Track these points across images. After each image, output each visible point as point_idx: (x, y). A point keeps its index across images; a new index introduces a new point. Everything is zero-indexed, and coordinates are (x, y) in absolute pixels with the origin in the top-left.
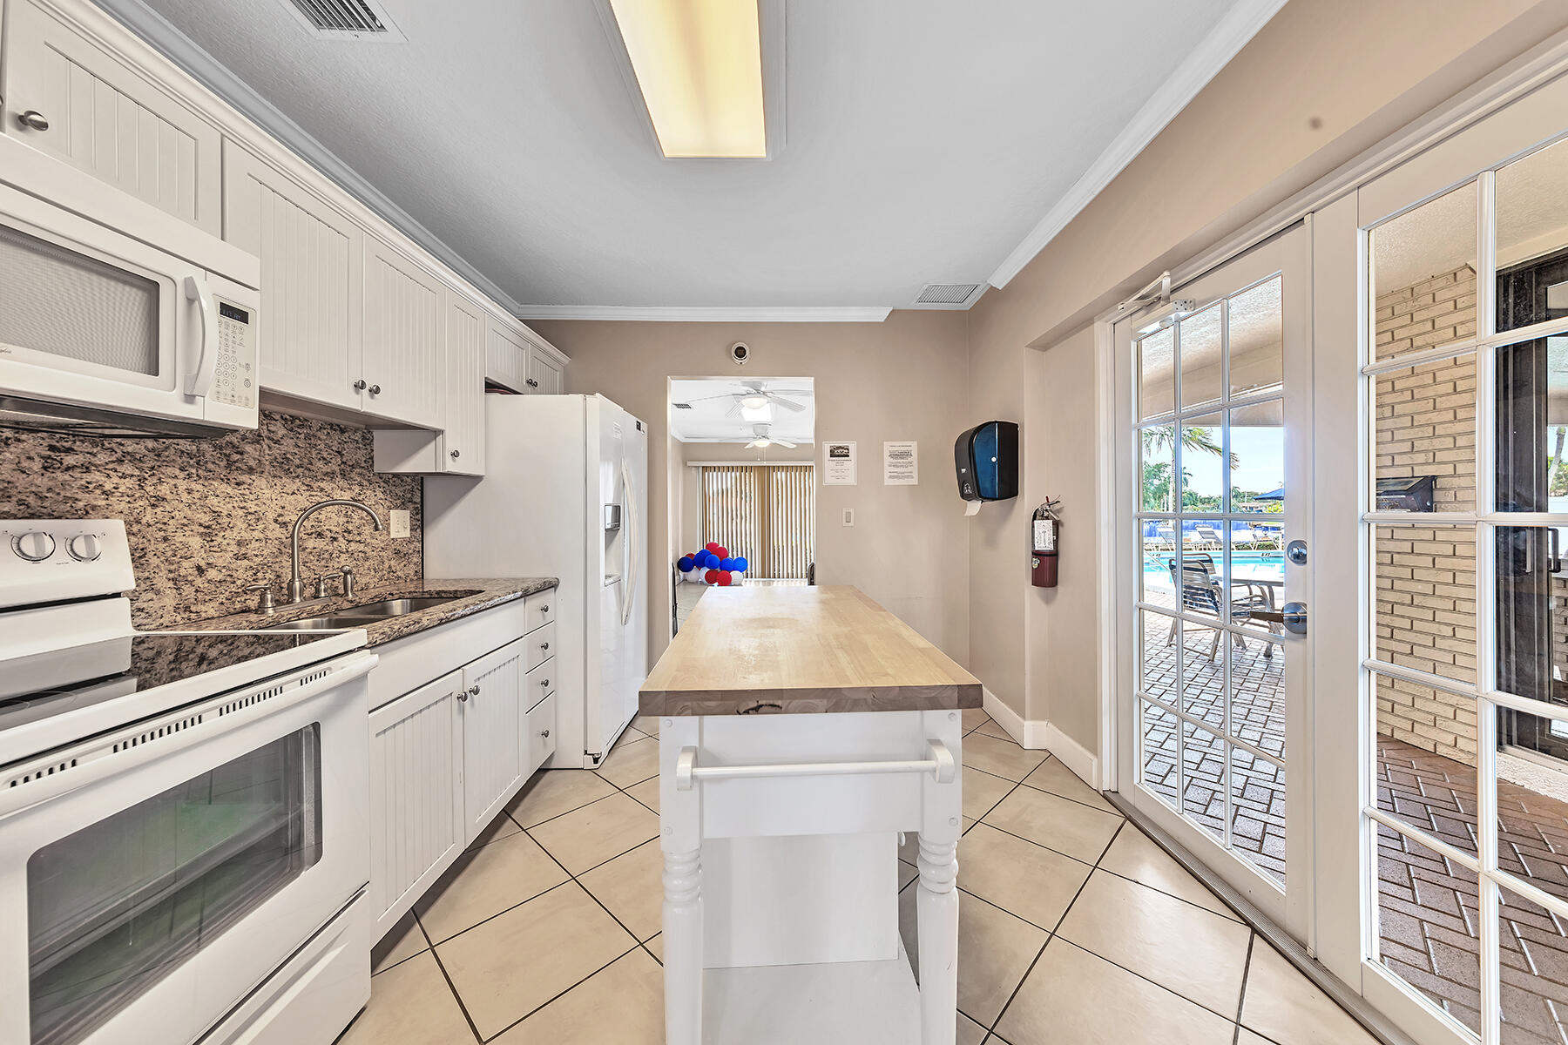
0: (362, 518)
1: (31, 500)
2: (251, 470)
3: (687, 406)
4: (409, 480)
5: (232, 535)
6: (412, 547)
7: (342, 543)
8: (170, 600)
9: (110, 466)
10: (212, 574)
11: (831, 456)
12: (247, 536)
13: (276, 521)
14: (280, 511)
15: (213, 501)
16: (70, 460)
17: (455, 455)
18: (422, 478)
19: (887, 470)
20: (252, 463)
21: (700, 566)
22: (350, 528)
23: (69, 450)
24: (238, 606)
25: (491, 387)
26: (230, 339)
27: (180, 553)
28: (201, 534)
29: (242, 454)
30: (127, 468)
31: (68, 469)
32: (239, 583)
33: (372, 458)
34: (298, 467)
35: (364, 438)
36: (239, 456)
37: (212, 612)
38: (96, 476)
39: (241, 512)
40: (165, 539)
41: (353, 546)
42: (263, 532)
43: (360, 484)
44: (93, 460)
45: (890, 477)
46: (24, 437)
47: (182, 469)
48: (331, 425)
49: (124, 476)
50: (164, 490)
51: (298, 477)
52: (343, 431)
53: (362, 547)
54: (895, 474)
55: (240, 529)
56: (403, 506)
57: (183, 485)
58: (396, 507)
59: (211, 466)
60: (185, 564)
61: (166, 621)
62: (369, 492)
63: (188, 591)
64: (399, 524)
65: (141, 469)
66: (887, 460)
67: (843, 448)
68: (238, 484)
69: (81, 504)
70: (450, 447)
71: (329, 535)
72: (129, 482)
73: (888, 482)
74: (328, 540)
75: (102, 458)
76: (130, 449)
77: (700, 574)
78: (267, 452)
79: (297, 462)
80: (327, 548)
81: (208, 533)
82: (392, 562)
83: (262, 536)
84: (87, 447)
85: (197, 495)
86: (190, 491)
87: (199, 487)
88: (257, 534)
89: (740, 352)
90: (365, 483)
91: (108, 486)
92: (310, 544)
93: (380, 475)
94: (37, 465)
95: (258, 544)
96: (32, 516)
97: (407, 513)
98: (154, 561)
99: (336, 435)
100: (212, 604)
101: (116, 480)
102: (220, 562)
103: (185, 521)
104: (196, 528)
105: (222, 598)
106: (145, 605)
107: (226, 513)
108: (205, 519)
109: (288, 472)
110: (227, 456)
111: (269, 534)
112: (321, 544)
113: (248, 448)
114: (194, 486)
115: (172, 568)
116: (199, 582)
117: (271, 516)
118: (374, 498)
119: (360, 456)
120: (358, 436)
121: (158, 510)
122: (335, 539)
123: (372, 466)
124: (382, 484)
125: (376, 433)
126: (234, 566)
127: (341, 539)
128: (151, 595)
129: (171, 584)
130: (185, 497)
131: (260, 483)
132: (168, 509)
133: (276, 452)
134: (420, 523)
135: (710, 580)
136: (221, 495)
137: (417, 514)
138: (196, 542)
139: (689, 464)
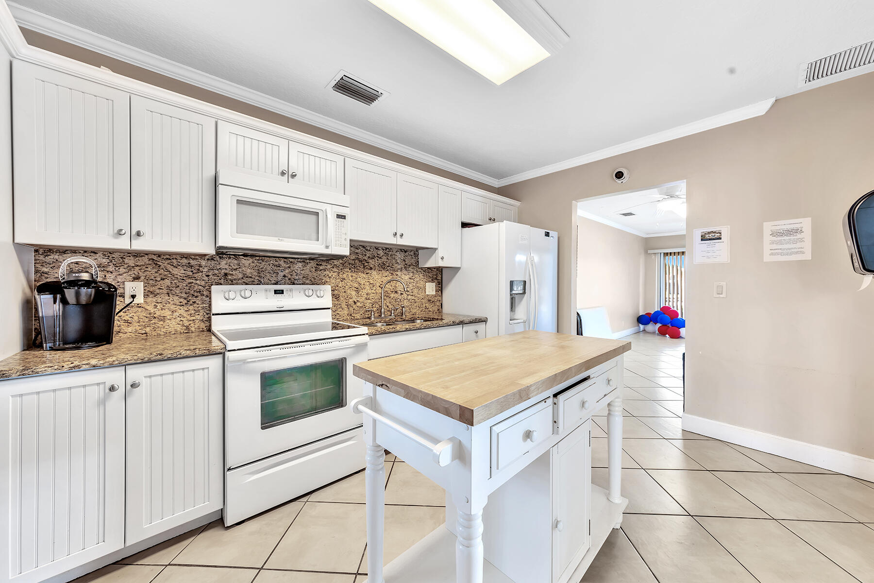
0: (413, 286)
1: (313, 279)
2: (371, 269)
3: (630, 214)
4: (435, 270)
5: (365, 291)
6: (437, 298)
7: (405, 295)
8: (346, 312)
9: (331, 269)
10: (358, 304)
11: (702, 240)
12: (370, 292)
13: (380, 287)
14: (381, 283)
15: (359, 279)
16: (321, 268)
17: (442, 258)
18: (442, 269)
19: (767, 247)
20: (372, 266)
21: (656, 322)
22: (408, 290)
23: (321, 265)
24: (366, 316)
25: (464, 225)
26: (340, 225)
27: (349, 297)
28: (355, 291)
29: (368, 263)
30: (335, 270)
31: (321, 270)
32: (367, 308)
33: (418, 262)
34: (388, 266)
35: (415, 254)
36: (367, 264)
37: (358, 317)
38: (327, 272)
39: (368, 283)
40: (345, 292)
41: (410, 297)
42: (375, 290)
43: (413, 273)
44: (327, 267)
45: (772, 254)
46: (311, 262)
47: (350, 269)
48: (401, 250)
49: (334, 272)
50: (345, 276)
51: (388, 270)
52: (405, 252)
53: (413, 298)
54: (780, 251)
55: (368, 289)
56: (432, 281)
57: (350, 274)
58: (429, 282)
59: (358, 268)
60: (351, 300)
61: (345, 318)
62: (416, 276)
63: (351, 309)
64: (431, 288)
65: (338, 270)
66: (767, 238)
67: (715, 232)
68: (367, 274)
69: (324, 281)
70: (440, 255)
71: (400, 292)
72: (335, 274)
73: (767, 258)
74: (399, 294)
75: (329, 266)
76: (336, 264)
77: (653, 327)
78: (377, 262)
79: (388, 265)
80: (399, 297)
81: (357, 290)
82: (427, 305)
83: (375, 292)
84: (325, 264)
85: (354, 278)
86: (352, 276)
87: (355, 275)
88: (373, 291)
89: (619, 175)
90: (415, 272)
91: (330, 275)
92: (392, 295)
93: (422, 268)
94: (314, 270)
95: (373, 295)
96: (313, 284)
97: (434, 284)
98: (342, 299)
99: (403, 254)
100: (358, 314)
101: (332, 273)
102: (361, 300)
103: (350, 286)
104: (354, 288)
105: (361, 313)
106: (339, 313)
107: (363, 283)
108: (356, 285)
109: (384, 268)
110: (364, 264)
111: (377, 291)
112: (396, 295)
113: (370, 261)
114: (353, 274)
115: (347, 301)
116: (354, 306)
117: (378, 285)
118: (419, 277)
119: (413, 261)
120: (412, 253)
121: (343, 282)
122: (402, 294)
123: (418, 265)
124: (423, 272)
125: (420, 251)
126: (365, 302)
127: (404, 294)
128: (341, 309)
129: (346, 306)
130: (351, 278)
131: (374, 273)
132: (346, 282)
133: (380, 262)
134: (440, 288)
135: (662, 332)
136: (362, 278)
137: (439, 284)
138: (354, 293)
139: (650, 252)
